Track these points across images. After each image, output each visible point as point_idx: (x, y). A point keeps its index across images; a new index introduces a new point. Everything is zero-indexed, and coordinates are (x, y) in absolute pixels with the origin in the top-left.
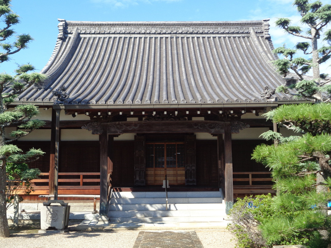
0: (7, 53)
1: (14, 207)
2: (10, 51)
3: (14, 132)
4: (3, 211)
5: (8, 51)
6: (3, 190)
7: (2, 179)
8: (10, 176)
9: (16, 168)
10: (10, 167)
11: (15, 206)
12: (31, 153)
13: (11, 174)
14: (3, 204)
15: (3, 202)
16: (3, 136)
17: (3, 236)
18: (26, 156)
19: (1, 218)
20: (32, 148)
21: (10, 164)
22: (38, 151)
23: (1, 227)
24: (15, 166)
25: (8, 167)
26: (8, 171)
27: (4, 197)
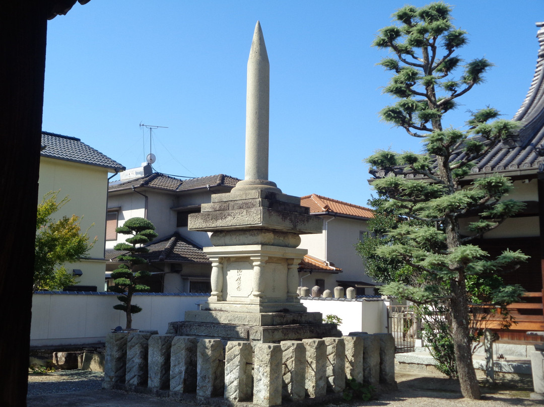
0: (452, 95)
1: (485, 349)
2: (456, 92)
3: (473, 223)
4: (466, 355)
5: (453, 92)
6: (464, 321)
7: (460, 302)
8: (473, 297)
9: (482, 284)
10: (472, 283)
11: (487, 348)
12: (505, 258)
13: (475, 294)
14: (466, 344)
15: (465, 340)
16: (456, 231)
17: (470, 396)
18: (496, 264)
19: (464, 367)
20: (506, 250)
21: (472, 278)
22: (517, 255)
23: (465, 381)
24: (481, 281)
25: (469, 283)
26: (470, 289)
27: (467, 332)
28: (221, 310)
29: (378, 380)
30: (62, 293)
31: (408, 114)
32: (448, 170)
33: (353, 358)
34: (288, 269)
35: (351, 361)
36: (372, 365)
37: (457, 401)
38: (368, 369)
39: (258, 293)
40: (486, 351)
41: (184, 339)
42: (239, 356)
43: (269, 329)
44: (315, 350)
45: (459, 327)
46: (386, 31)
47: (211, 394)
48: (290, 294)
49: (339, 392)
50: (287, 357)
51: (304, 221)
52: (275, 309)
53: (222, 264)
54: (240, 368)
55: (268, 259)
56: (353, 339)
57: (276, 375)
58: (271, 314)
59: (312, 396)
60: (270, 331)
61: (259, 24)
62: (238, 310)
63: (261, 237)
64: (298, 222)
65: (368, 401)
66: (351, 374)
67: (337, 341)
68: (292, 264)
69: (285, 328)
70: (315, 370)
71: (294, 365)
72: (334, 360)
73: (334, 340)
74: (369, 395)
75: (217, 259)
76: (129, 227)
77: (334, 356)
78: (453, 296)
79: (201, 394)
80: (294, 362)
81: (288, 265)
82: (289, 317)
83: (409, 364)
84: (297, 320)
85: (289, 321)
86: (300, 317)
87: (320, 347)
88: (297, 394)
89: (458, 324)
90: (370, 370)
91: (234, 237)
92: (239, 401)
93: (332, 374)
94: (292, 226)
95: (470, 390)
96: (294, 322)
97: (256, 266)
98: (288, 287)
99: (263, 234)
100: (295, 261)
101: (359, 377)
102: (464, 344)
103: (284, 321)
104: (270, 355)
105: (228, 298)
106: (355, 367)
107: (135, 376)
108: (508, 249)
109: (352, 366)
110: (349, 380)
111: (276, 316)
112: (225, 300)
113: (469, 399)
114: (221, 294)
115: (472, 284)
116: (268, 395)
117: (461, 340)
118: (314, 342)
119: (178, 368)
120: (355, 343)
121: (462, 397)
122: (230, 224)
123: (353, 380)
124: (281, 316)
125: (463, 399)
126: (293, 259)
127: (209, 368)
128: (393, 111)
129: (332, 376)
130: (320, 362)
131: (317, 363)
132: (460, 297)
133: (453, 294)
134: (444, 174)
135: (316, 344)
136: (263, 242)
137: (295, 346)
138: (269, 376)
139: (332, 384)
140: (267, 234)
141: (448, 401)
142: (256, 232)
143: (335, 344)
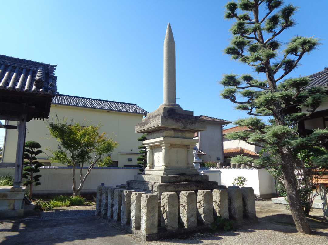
0: (273, 36)
1: (321, 198)
2: (275, 33)
3: (293, 114)
4: (295, 202)
5: (274, 33)
6: (292, 179)
7: (288, 166)
8: (305, 164)
9: (311, 156)
11: (322, 197)
13: (306, 162)
14: (295, 195)
15: (294, 193)
16: (281, 120)
17: (302, 231)
18: (310, 139)
19: (295, 211)
20: (317, 129)
21: (303, 152)
22: (324, 132)
23: (297, 221)
24: (310, 153)
25: (301, 155)
26: (302, 159)
27: (295, 187)
28: (149, 174)
29: (242, 216)
30: (107, 168)
31: (240, 49)
32: (274, 82)
33: (220, 203)
34: (188, 151)
35: (219, 205)
36: (236, 207)
37: (291, 234)
38: (234, 209)
39: (164, 164)
40: (322, 199)
41: (118, 190)
42: (135, 201)
43: (163, 185)
44: (186, 198)
45: (288, 184)
46: (228, 6)
47: (126, 223)
48: (189, 165)
49: (208, 224)
50: (165, 202)
51: (192, 123)
52: (175, 173)
53: (152, 149)
54: (136, 208)
55: (170, 145)
56: (219, 191)
57: (152, 214)
58: (169, 176)
59: (186, 227)
60: (164, 186)
61: (169, 24)
62: (155, 174)
63: (165, 133)
64: (187, 124)
65: (227, 231)
66: (219, 213)
67: (205, 192)
68: (189, 148)
69: (176, 185)
70: (187, 211)
71: (168, 207)
72: (203, 204)
73: (204, 192)
74: (229, 227)
75: (149, 147)
76: (143, 138)
77: (203, 202)
78: (283, 163)
79: (122, 222)
80: (168, 206)
81: (188, 148)
82: (183, 178)
83: (280, 204)
84: (189, 180)
85: (182, 180)
86: (190, 178)
87: (190, 196)
88: (171, 226)
89: (288, 182)
90: (235, 210)
91: (154, 134)
92: (135, 229)
93: (203, 213)
94: (183, 126)
95: (301, 227)
96: (186, 180)
97: (163, 149)
98: (188, 161)
99: (166, 131)
100: (190, 146)
101: (225, 214)
102: (293, 195)
103: (178, 180)
104: (146, 202)
105: (155, 168)
106: (221, 208)
107: (104, 209)
108: (318, 128)
109: (220, 208)
110: (218, 216)
111: (172, 177)
112: (153, 169)
113: (301, 233)
114: (152, 165)
115: (303, 156)
116: (146, 227)
117: (291, 192)
118: (186, 193)
119: (116, 207)
120: (220, 193)
121: (297, 231)
122: (149, 127)
123: (221, 217)
124: (176, 177)
125: (297, 233)
126: (189, 145)
127: (125, 207)
128: (230, 49)
129: (203, 214)
130: (190, 206)
131: (188, 206)
132: (287, 163)
133: (283, 162)
134: (271, 85)
135: (187, 194)
136: (166, 136)
137: (169, 196)
138: (146, 215)
139: (203, 219)
140: (169, 131)
141: (284, 234)
142: (163, 130)
143: (204, 194)
